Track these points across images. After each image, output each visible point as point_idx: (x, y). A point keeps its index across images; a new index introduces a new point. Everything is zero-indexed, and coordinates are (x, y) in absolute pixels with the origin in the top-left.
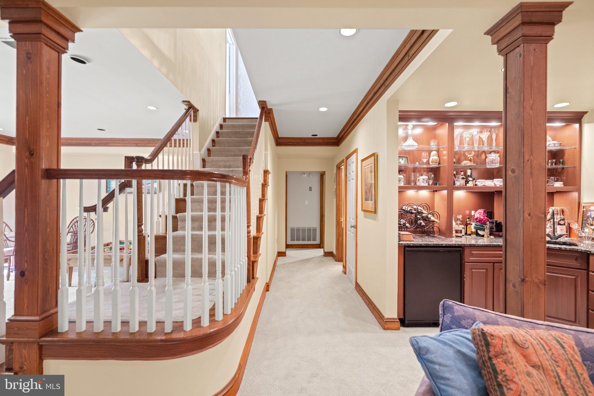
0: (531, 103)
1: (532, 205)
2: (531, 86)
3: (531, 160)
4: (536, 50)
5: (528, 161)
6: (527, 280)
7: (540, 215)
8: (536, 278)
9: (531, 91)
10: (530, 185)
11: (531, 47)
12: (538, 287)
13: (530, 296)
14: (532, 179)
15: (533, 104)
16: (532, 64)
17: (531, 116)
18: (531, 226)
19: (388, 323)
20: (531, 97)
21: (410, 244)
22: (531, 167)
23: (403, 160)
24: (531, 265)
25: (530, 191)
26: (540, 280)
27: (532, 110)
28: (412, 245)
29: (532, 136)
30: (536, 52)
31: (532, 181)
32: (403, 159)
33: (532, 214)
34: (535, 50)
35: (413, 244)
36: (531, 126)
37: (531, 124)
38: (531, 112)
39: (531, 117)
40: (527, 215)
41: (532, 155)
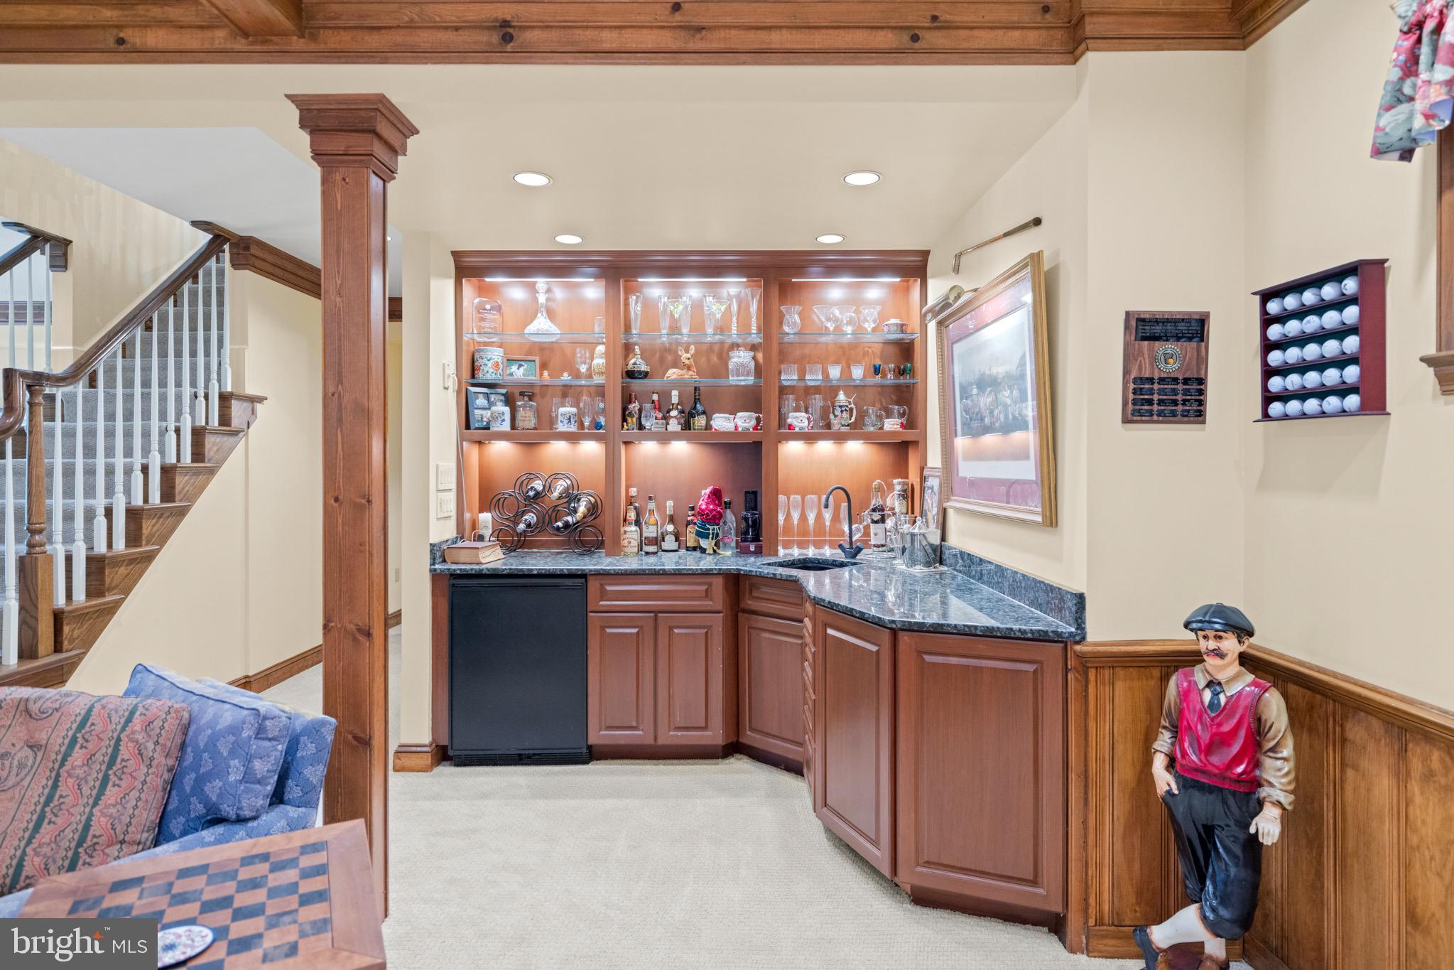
0: (339, 282)
1: (341, 480)
2: (338, 252)
3: (340, 393)
4: (347, 180)
5: (333, 395)
6: (332, 627)
7: (358, 500)
8: (350, 622)
9: (338, 258)
10: (337, 442)
11: (338, 174)
12: (355, 639)
13: (339, 656)
14: (341, 430)
15: (341, 284)
16: (339, 208)
17: (339, 307)
18: (340, 521)
19: (403, 754)
20: (339, 272)
21: (455, 570)
22: (340, 405)
23: (522, 369)
24: (340, 597)
25: (337, 453)
26: (358, 625)
27: (341, 297)
28: (458, 572)
29: (340, 347)
30: (347, 183)
31: (342, 436)
32: (520, 366)
33: (341, 497)
34: (344, 179)
35: (460, 570)
36: (339, 328)
37: (339, 324)
38: (338, 300)
39: (339, 310)
40: (332, 501)
41: (342, 385)
